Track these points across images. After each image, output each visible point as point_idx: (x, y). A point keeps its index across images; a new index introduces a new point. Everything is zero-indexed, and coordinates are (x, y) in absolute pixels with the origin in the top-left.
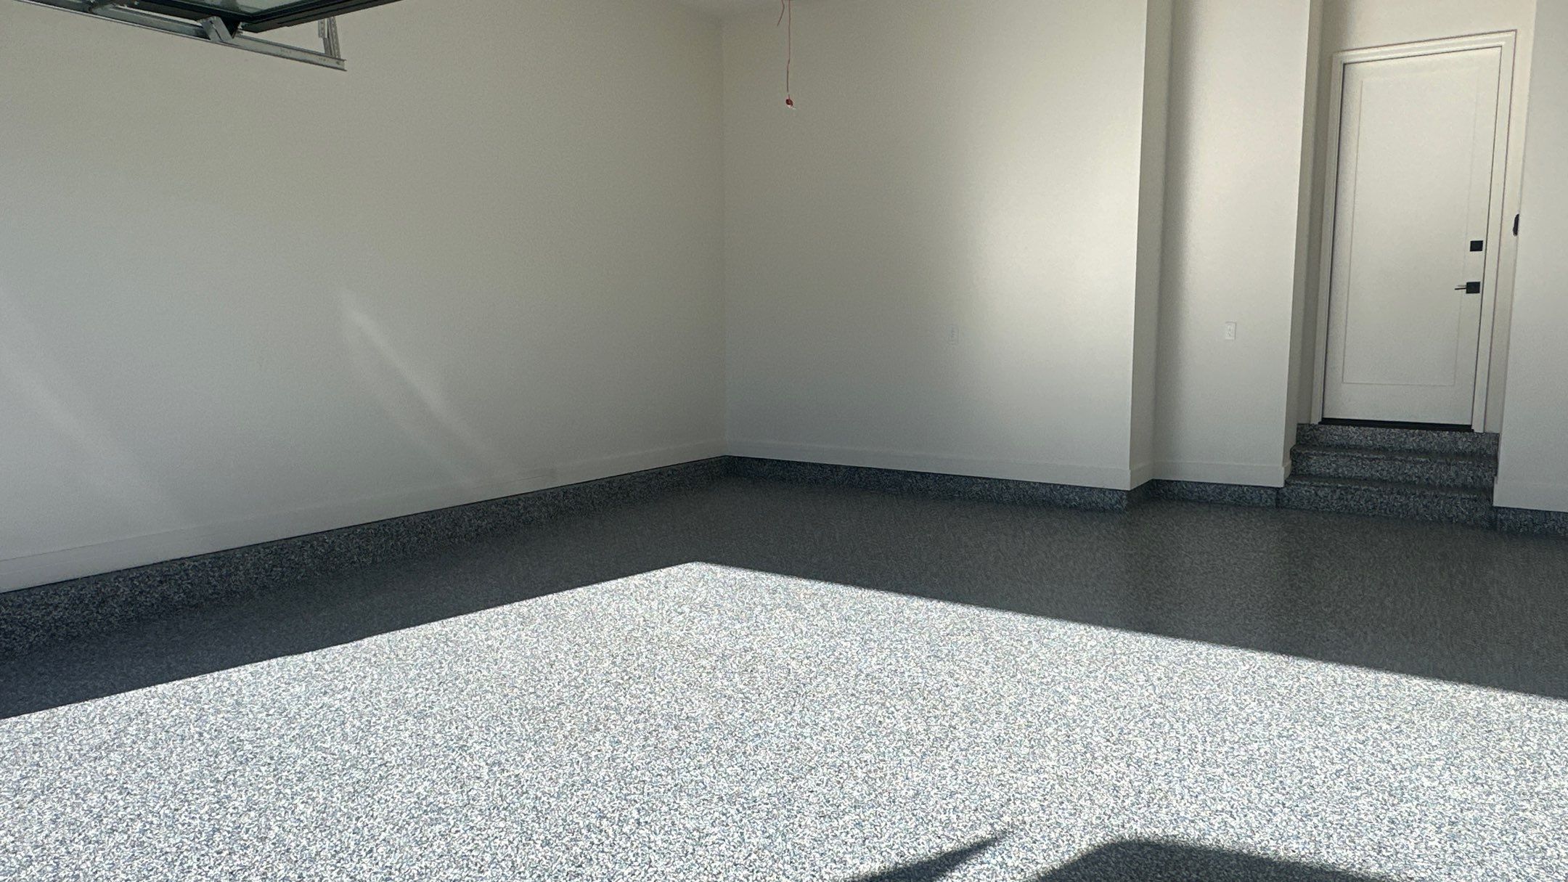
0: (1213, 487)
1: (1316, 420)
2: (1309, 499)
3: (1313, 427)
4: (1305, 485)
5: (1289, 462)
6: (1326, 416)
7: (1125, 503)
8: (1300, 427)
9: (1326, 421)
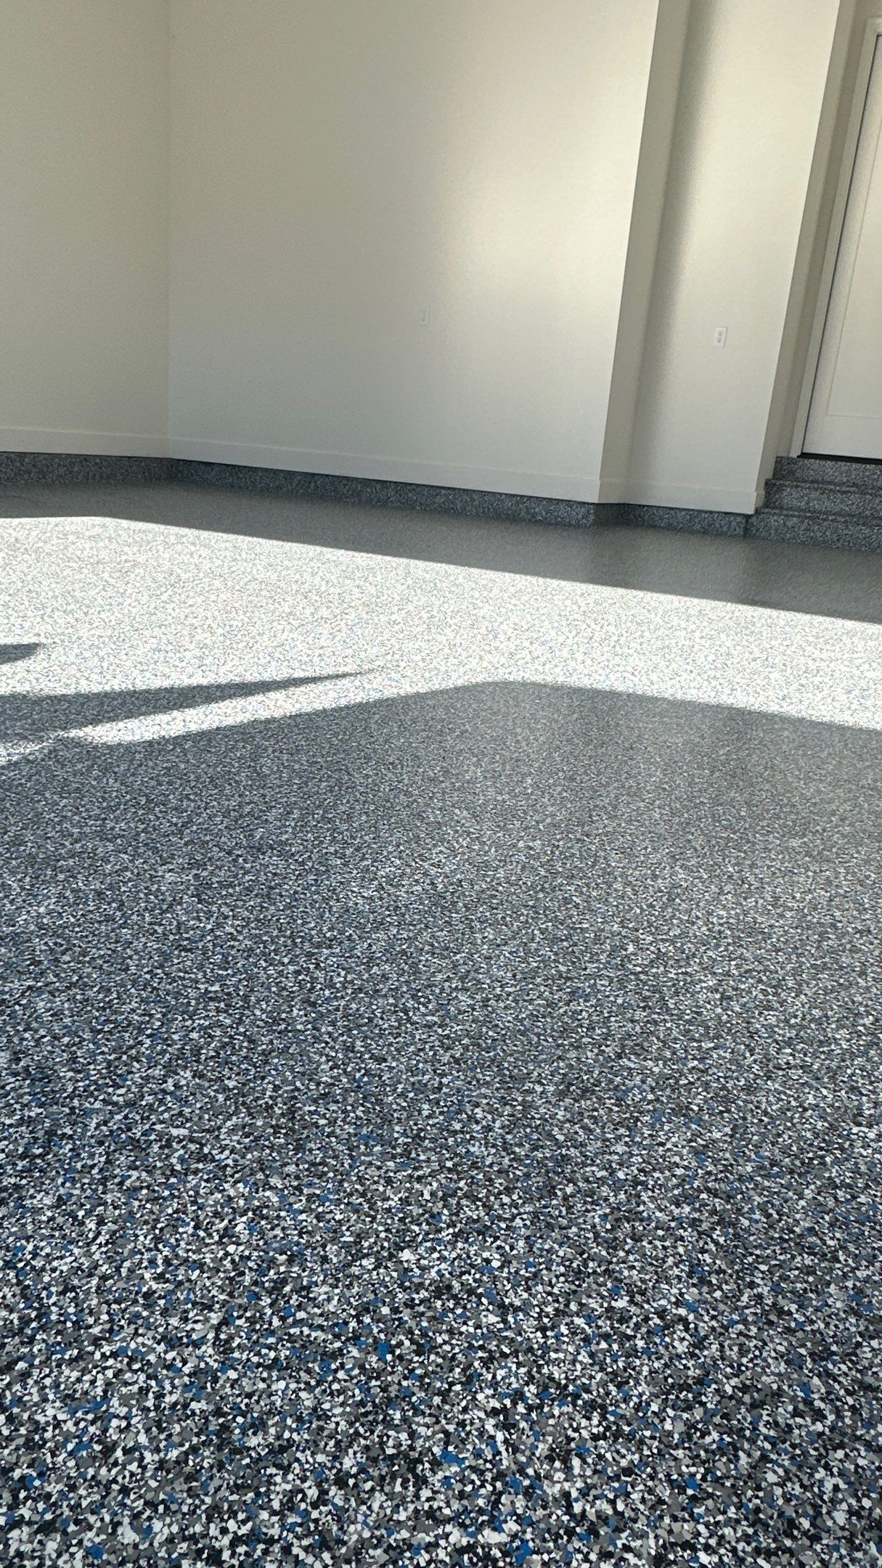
0: (683, 513)
1: (795, 453)
2: (776, 530)
3: (791, 461)
4: (775, 514)
5: (763, 492)
6: (805, 451)
7: (592, 517)
8: (779, 461)
9: (804, 455)
